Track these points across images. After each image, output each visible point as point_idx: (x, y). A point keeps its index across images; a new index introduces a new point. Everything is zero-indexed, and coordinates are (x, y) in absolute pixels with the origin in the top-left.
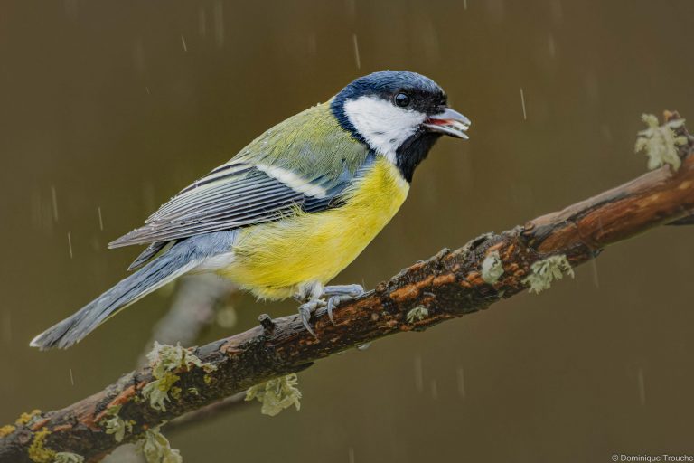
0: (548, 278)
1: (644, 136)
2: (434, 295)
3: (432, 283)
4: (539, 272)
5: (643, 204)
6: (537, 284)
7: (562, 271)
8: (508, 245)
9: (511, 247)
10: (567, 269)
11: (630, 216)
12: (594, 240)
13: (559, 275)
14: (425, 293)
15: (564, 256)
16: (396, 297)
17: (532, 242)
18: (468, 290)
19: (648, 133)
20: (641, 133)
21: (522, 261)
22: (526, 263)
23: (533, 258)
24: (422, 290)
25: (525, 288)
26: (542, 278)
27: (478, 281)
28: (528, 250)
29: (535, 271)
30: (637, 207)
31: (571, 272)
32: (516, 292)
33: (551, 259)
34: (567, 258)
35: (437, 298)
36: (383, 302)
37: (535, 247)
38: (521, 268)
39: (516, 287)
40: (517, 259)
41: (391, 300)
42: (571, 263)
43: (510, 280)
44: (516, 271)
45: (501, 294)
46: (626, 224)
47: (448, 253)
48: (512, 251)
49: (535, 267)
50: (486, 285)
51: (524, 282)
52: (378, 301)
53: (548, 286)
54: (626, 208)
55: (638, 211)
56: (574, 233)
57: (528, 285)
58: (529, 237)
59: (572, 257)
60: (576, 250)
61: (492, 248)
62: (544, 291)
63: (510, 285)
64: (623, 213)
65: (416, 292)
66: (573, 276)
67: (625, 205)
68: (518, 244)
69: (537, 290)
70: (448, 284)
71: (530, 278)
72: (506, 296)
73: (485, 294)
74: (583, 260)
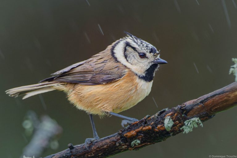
0: (191, 127)
1: (233, 68)
2: (142, 135)
3: (142, 129)
4: (188, 124)
5: (232, 95)
6: (187, 130)
7: (197, 124)
8: (174, 114)
9: (176, 114)
10: (200, 123)
11: (226, 101)
12: (211, 111)
13: (196, 126)
14: (139, 134)
15: (198, 118)
16: (126, 136)
17: (185, 112)
18: (157, 132)
19: (235, 66)
20: (232, 67)
21: (181, 120)
22: (182, 121)
23: (185, 119)
24: (138, 133)
25: (182, 131)
26: (189, 127)
27: (162, 129)
28: (183, 115)
29: (186, 124)
30: (229, 97)
31: (202, 124)
32: (178, 133)
33: (193, 119)
34: (200, 119)
35: (144, 136)
36: (121, 137)
37: (186, 114)
38: (180, 123)
39: (178, 131)
40: (178, 119)
41: (125, 137)
42: (201, 121)
43: (175, 128)
44: (178, 124)
45: (171, 134)
46: (225, 104)
47: (149, 117)
48: (176, 116)
49: (186, 123)
50: (165, 130)
51: (181, 129)
52: (119, 137)
53: (192, 130)
54: (225, 97)
55: (230, 98)
56: (203, 108)
57: (183, 130)
58: (183, 110)
59: (202, 118)
60: (204, 115)
61: (168, 115)
62: (190, 133)
63: (176, 130)
64: (223, 100)
65: (135, 133)
66: (202, 126)
67: (224, 96)
68: (179, 113)
69: (187, 132)
70: (149, 130)
71: (184, 127)
72: (173, 135)
73: (164, 134)
74: (206, 119)
